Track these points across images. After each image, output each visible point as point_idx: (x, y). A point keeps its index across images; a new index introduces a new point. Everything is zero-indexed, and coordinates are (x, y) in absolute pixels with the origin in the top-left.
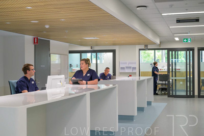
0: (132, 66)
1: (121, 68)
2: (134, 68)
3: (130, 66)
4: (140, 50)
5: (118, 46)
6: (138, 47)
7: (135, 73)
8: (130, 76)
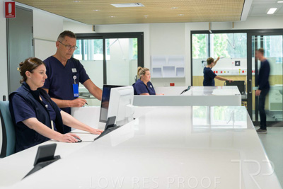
0: (177, 65)
1: (154, 69)
2: (181, 70)
3: (171, 64)
4: (193, 32)
5: (148, 25)
6: (189, 27)
7: (183, 80)
8: (172, 85)
